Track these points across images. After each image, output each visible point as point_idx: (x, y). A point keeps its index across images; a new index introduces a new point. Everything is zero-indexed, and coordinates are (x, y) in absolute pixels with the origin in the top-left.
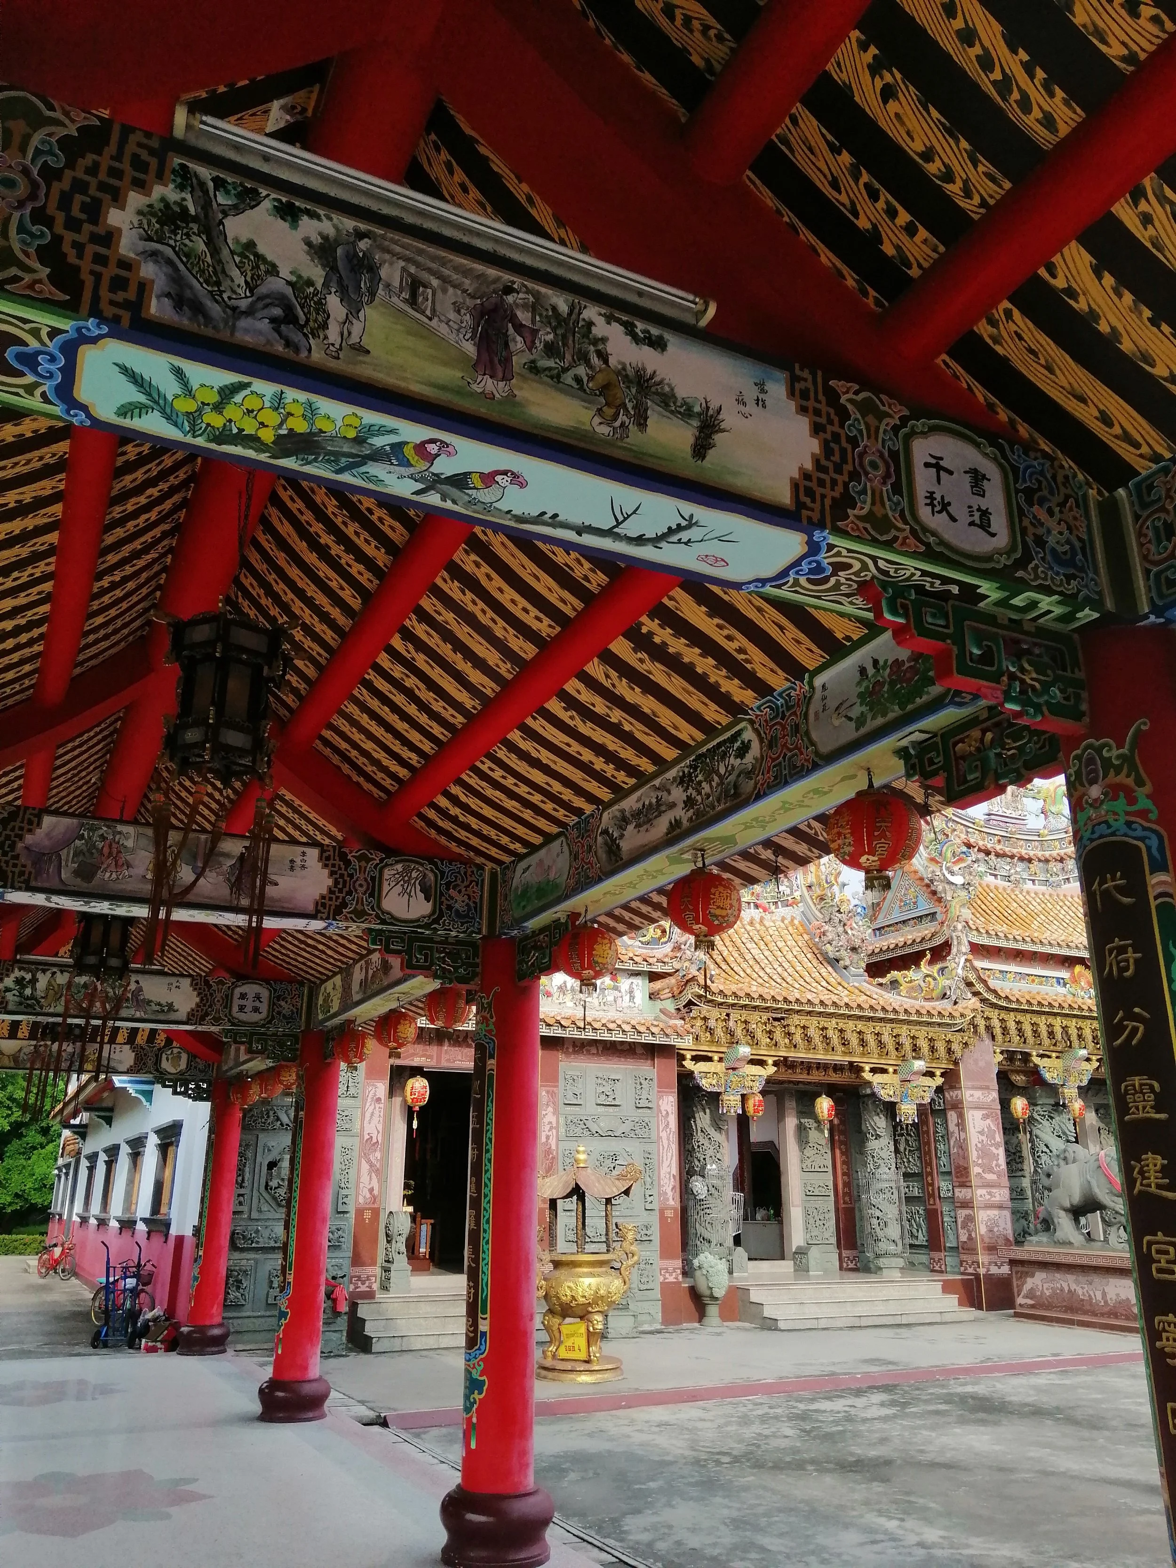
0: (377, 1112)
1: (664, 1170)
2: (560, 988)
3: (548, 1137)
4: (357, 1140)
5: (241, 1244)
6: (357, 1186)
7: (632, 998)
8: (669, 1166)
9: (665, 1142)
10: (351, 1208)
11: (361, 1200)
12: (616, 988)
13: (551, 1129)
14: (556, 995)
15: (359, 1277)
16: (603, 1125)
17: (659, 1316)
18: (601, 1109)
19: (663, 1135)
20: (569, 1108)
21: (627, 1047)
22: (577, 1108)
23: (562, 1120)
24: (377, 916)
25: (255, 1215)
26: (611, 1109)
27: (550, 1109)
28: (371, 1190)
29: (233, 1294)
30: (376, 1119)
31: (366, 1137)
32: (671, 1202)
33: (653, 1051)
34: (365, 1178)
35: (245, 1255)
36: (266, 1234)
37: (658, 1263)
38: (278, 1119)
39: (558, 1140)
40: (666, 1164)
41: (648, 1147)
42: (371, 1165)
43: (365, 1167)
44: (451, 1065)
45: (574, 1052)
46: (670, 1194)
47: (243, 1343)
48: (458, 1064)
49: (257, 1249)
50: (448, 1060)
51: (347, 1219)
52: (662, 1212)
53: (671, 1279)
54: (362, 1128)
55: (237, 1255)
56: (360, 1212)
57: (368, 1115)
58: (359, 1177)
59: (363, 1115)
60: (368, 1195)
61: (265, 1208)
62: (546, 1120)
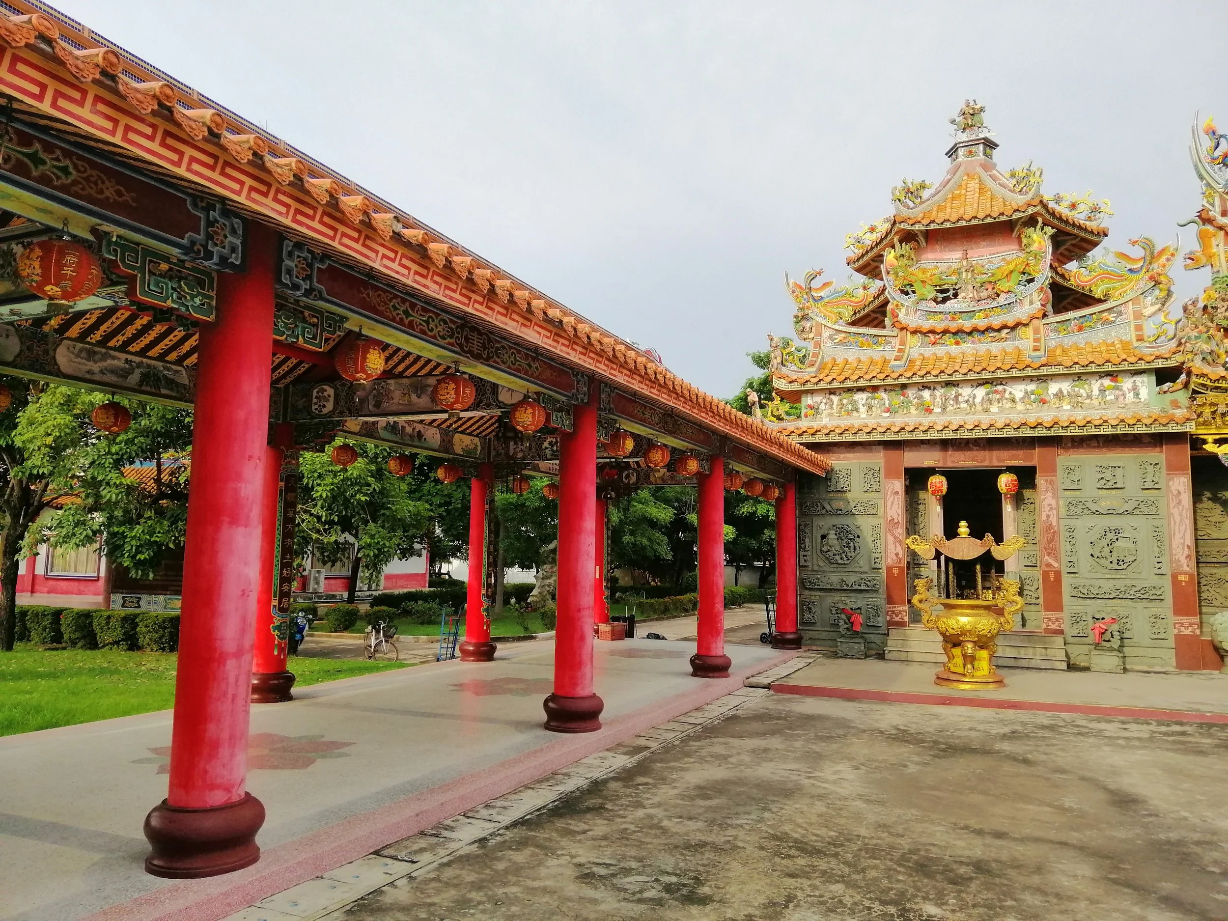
0: (896, 502)
1: (1177, 541)
2: (1056, 395)
3: (1048, 516)
4: (882, 521)
5: (807, 585)
6: (886, 552)
7: (1137, 395)
8: (1183, 537)
9: (1177, 518)
10: (883, 565)
11: (890, 561)
12: (1117, 388)
13: (1051, 509)
14: (1052, 402)
15: (893, 612)
16: (1103, 506)
17: (1173, 661)
18: (1101, 492)
19: (1175, 512)
20: (1068, 493)
21: (1129, 439)
22: (1077, 493)
23: (1061, 503)
24: (497, 405)
25: (816, 568)
26: (1114, 492)
27: (1049, 494)
28: (897, 555)
29: (807, 616)
30: (895, 506)
31: (890, 518)
32: (1186, 569)
33: (1158, 440)
34: (891, 547)
35: (813, 593)
36: (825, 580)
37: (1172, 619)
38: (824, 508)
39: (1059, 518)
40: (1178, 536)
41: (1157, 523)
42: (895, 538)
43: (890, 539)
44: (956, 465)
45: (1073, 447)
46: (1184, 561)
47: (817, 645)
48: (962, 463)
49: (821, 590)
50: (953, 462)
51: (880, 573)
52: (1174, 577)
53: (1188, 632)
54: (886, 512)
55: (807, 592)
56: (889, 569)
57: (889, 504)
58: (886, 546)
59: (885, 503)
60: (895, 558)
61: (822, 564)
62: (1046, 503)
